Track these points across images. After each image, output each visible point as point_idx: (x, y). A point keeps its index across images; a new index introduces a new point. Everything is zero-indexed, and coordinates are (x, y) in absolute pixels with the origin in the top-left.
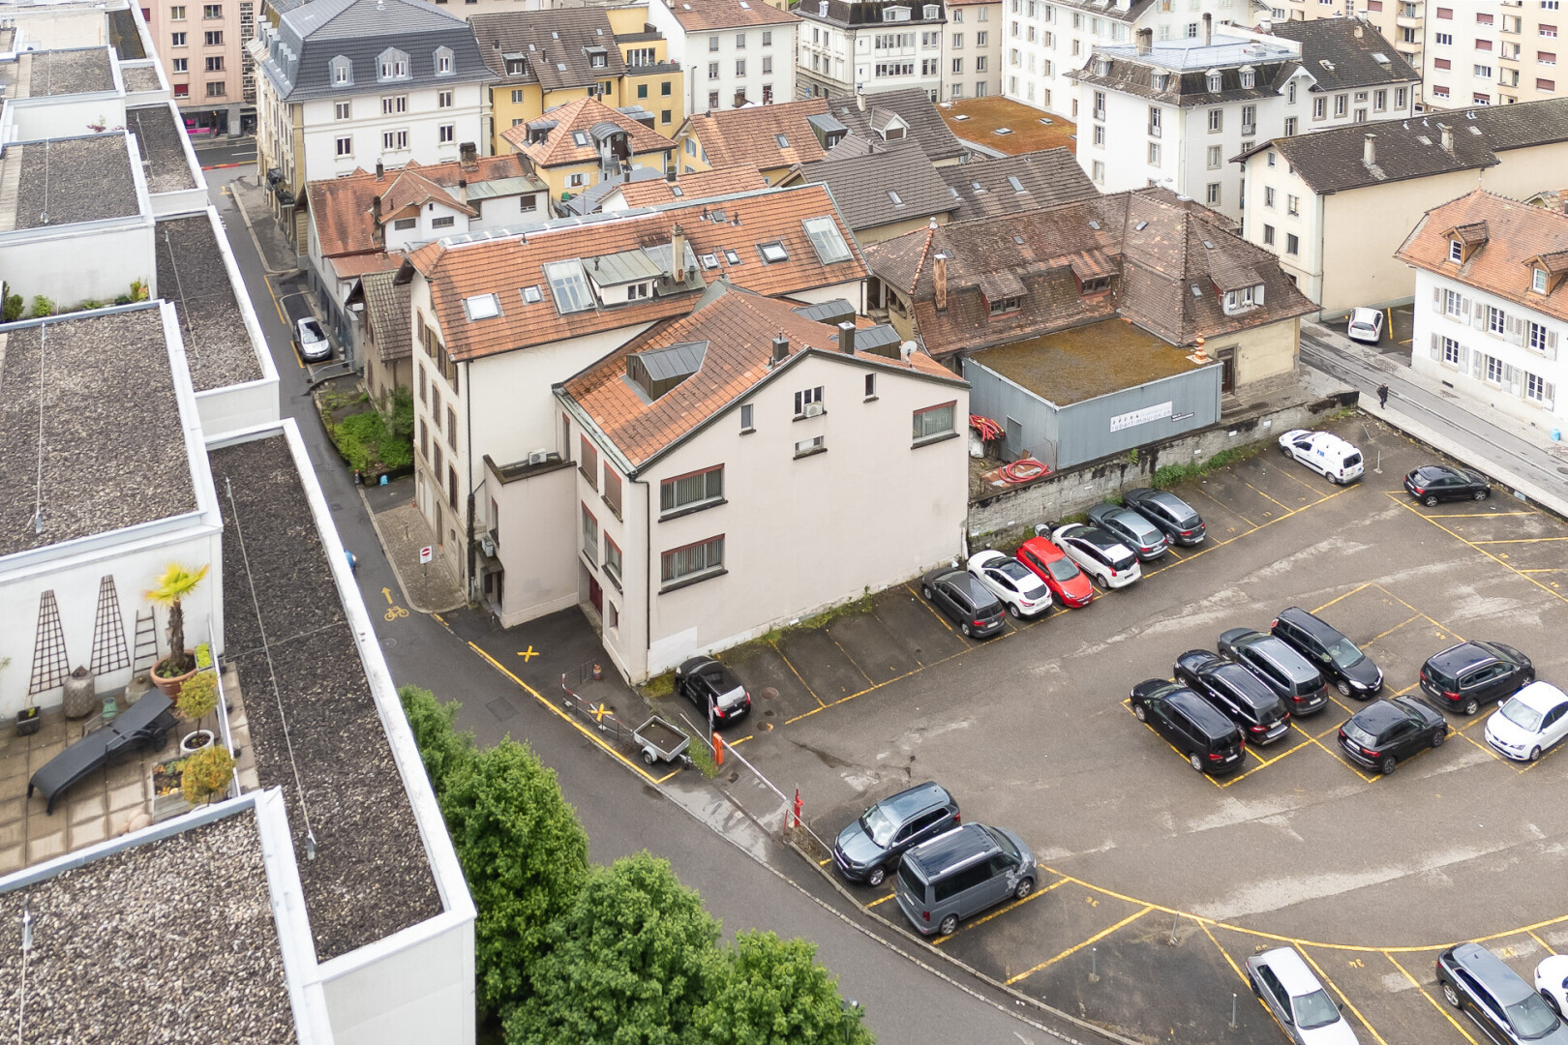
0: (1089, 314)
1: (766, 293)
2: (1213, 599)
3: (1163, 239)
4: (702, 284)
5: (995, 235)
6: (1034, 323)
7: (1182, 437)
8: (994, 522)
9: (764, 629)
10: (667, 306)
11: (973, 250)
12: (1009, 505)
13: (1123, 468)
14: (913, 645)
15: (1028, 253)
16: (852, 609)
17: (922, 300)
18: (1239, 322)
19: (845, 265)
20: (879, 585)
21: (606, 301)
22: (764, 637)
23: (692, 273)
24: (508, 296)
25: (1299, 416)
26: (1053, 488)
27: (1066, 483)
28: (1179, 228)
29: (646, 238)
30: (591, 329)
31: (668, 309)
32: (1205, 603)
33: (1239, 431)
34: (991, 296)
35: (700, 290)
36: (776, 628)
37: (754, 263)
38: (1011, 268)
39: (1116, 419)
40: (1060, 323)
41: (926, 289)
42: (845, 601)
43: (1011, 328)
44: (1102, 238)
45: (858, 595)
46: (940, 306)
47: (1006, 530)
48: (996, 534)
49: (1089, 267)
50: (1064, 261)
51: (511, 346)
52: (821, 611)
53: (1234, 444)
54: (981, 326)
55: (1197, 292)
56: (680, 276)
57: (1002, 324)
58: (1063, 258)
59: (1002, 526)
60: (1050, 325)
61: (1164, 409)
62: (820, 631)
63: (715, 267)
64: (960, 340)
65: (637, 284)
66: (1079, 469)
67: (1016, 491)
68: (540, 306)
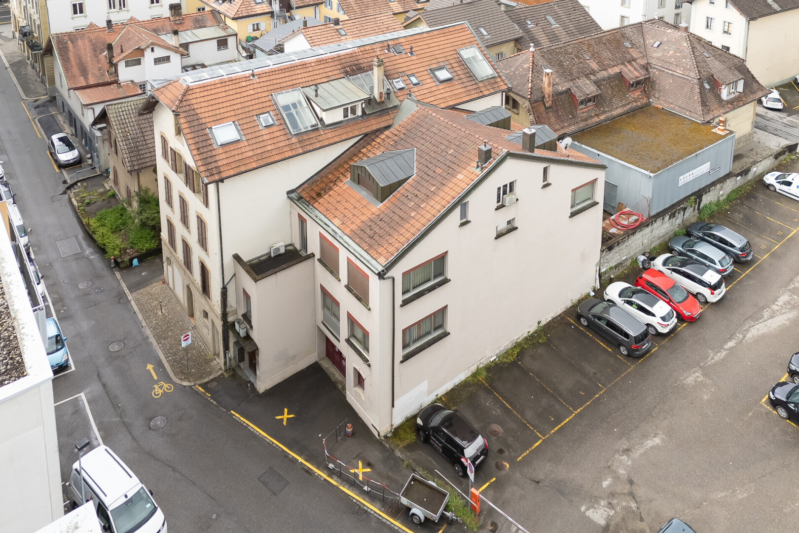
0: (635, 104)
1: (443, 106)
2: (778, 303)
3: (675, 52)
4: (397, 103)
5: (571, 54)
6: (605, 112)
7: (713, 184)
8: (615, 259)
9: (473, 369)
10: (373, 122)
11: (561, 65)
12: (624, 246)
13: (685, 209)
14: (590, 369)
15: (594, 65)
16: (532, 340)
17: (536, 101)
18: (731, 104)
19: (492, 81)
20: (546, 318)
21: (327, 122)
22: (474, 375)
23: (388, 94)
24: (245, 121)
25: (769, 162)
26: (647, 230)
27: (655, 225)
28: (685, 44)
29: (348, 69)
30: (318, 145)
31: (374, 124)
33: (742, 176)
34: (580, 96)
35: (396, 107)
36: (481, 366)
37: (430, 83)
38: (587, 76)
39: (681, 177)
40: (620, 111)
41: (538, 95)
42: (526, 335)
43: (592, 117)
44: (635, 54)
45: (533, 328)
46: (547, 105)
47: (621, 264)
48: (616, 267)
49: (632, 73)
50: (616, 70)
51: (254, 165)
52: (510, 346)
53: (738, 184)
54: (574, 117)
55: (707, 86)
56: (381, 97)
57: (585, 114)
58: (616, 68)
59: (619, 261)
60: (615, 113)
61: (705, 168)
62: (514, 364)
63: (403, 88)
64: (562, 128)
65: (349, 106)
66: (660, 215)
67: (629, 236)
68: (275, 129)
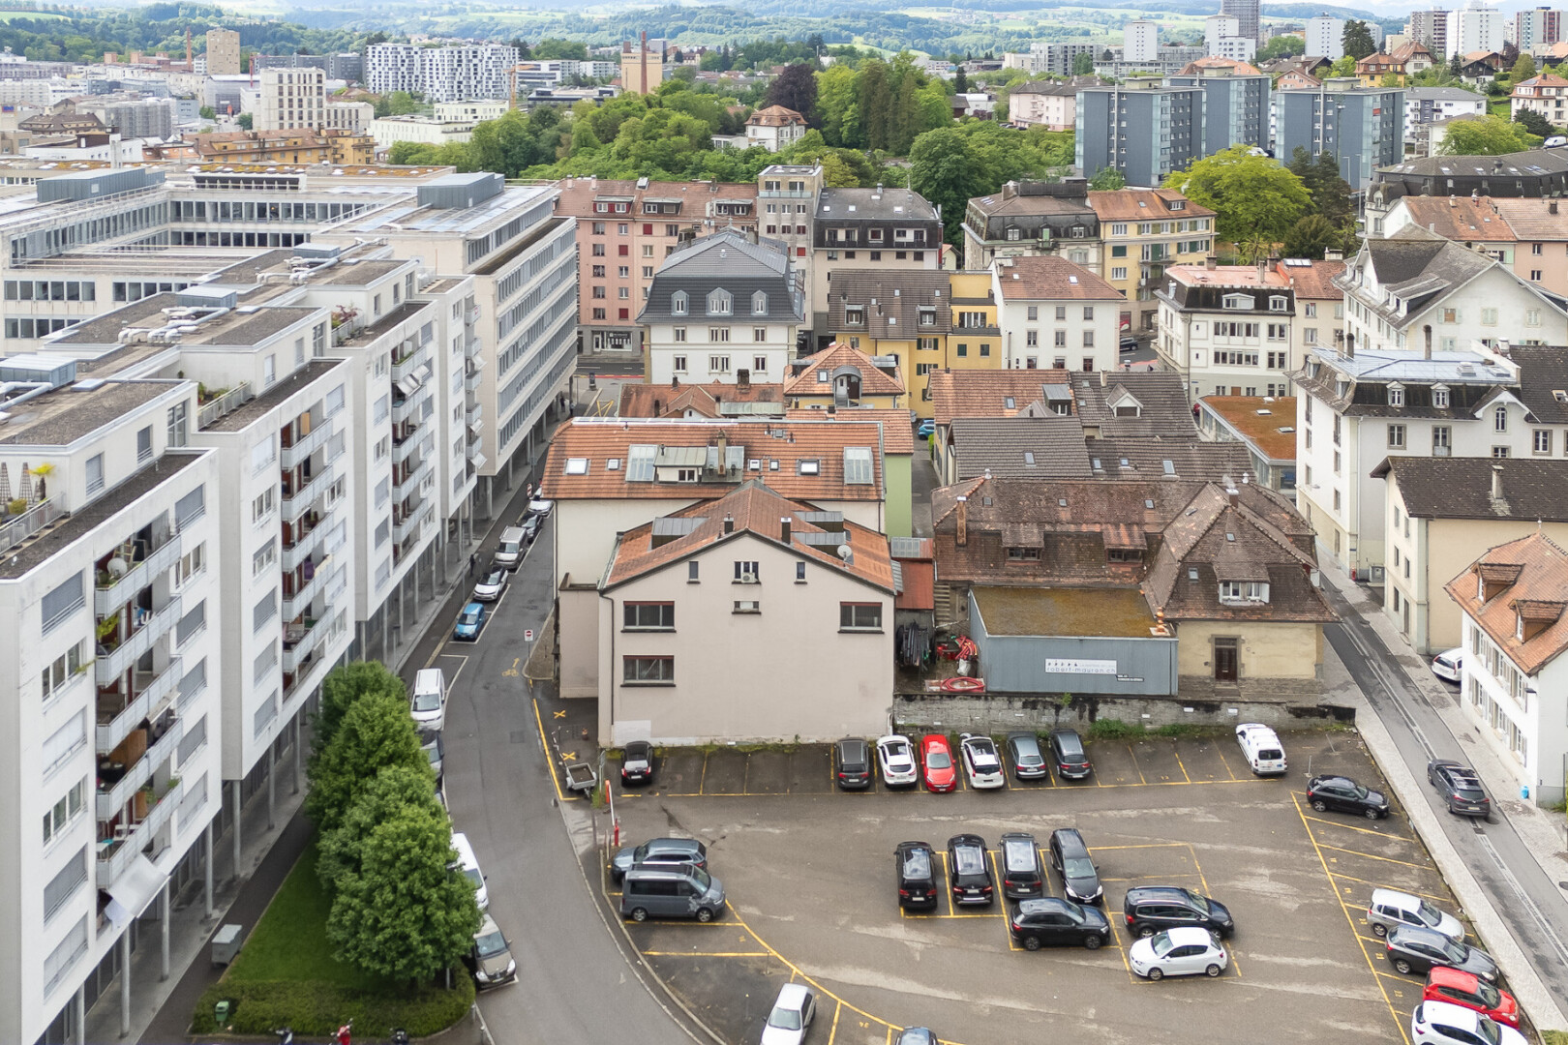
0: (1109, 579)
1: (787, 496)
2: (1045, 817)
4: (740, 480)
5: (1041, 494)
6: (1048, 575)
7: (1128, 697)
8: (919, 717)
9: (706, 741)
10: (706, 491)
11: (1014, 503)
12: (935, 706)
13: (1058, 708)
14: (796, 779)
15: (1065, 515)
16: (779, 748)
17: (945, 533)
18: (1234, 613)
19: (863, 488)
20: (810, 738)
21: (661, 479)
22: (705, 747)
23: (734, 469)
24: (596, 461)
25: (1276, 714)
26: (980, 704)
27: (994, 704)
29: (716, 440)
30: (643, 496)
31: (706, 493)
32: (1037, 818)
33: (1196, 708)
34: (1008, 541)
35: (738, 484)
36: (716, 743)
37: (790, 473)
38: (1040, 523)
39: (1053, 661)
40: (1076, 581)
41: (950, 525)
42: (777, 741)
43: (1025, 575)
44: (1148, 517)
45: (789, 740)
46: (960, 541)
49: (1121, 537)
50: (1097, 528)
51: (583, 496)
52: (755, 742)
54: (997, 567)
55: (1194, 575)
56: (722, 470)
57: (1017, 569)
58: (1098, 525)
59: (928, 723)
60: (1064, 581)
61: (1108, 667)
62: (745, 754)
63: (756, 470)
64: (971, 574)
65: (687, 469)
66: (1010, 696)
68: (615, 473)
